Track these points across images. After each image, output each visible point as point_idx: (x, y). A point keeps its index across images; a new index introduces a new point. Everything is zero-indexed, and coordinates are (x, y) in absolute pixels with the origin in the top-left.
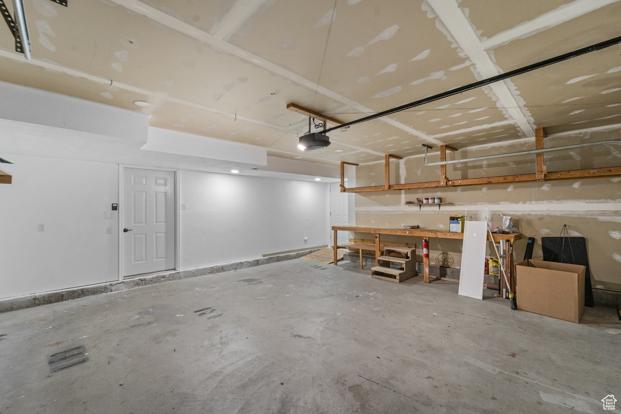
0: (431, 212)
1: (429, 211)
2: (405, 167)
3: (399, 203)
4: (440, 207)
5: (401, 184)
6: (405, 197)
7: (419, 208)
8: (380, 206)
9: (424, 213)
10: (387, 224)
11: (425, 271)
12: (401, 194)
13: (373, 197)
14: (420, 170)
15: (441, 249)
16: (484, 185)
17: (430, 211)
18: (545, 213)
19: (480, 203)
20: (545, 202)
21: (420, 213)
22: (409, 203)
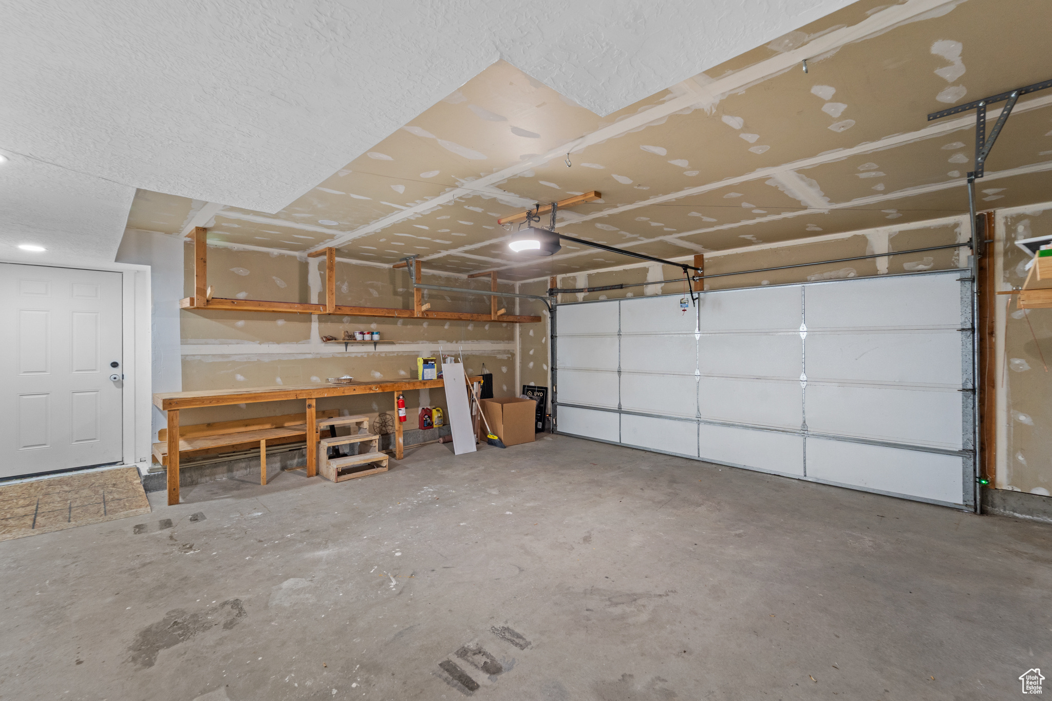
0: (364, 354)
1: (360, 353)
2: (319, 273)
3: (307, 337)
4: (377, 347)
5: (312, 303)
6: (318, 328)
7: (344, 347)
8: (260, 344)
9: (353, 355)
10: (279, 380)
11: (399, 442)
12: (311, 321)
13: (241, 323)
14: (346, 283)
15: (377, 410)
16: (425, 320)
17: (362, 353)
18: (469, 353)
19: (421, 342)
20: (470, 342)
21: (347, 355)
22: (328, 339)
